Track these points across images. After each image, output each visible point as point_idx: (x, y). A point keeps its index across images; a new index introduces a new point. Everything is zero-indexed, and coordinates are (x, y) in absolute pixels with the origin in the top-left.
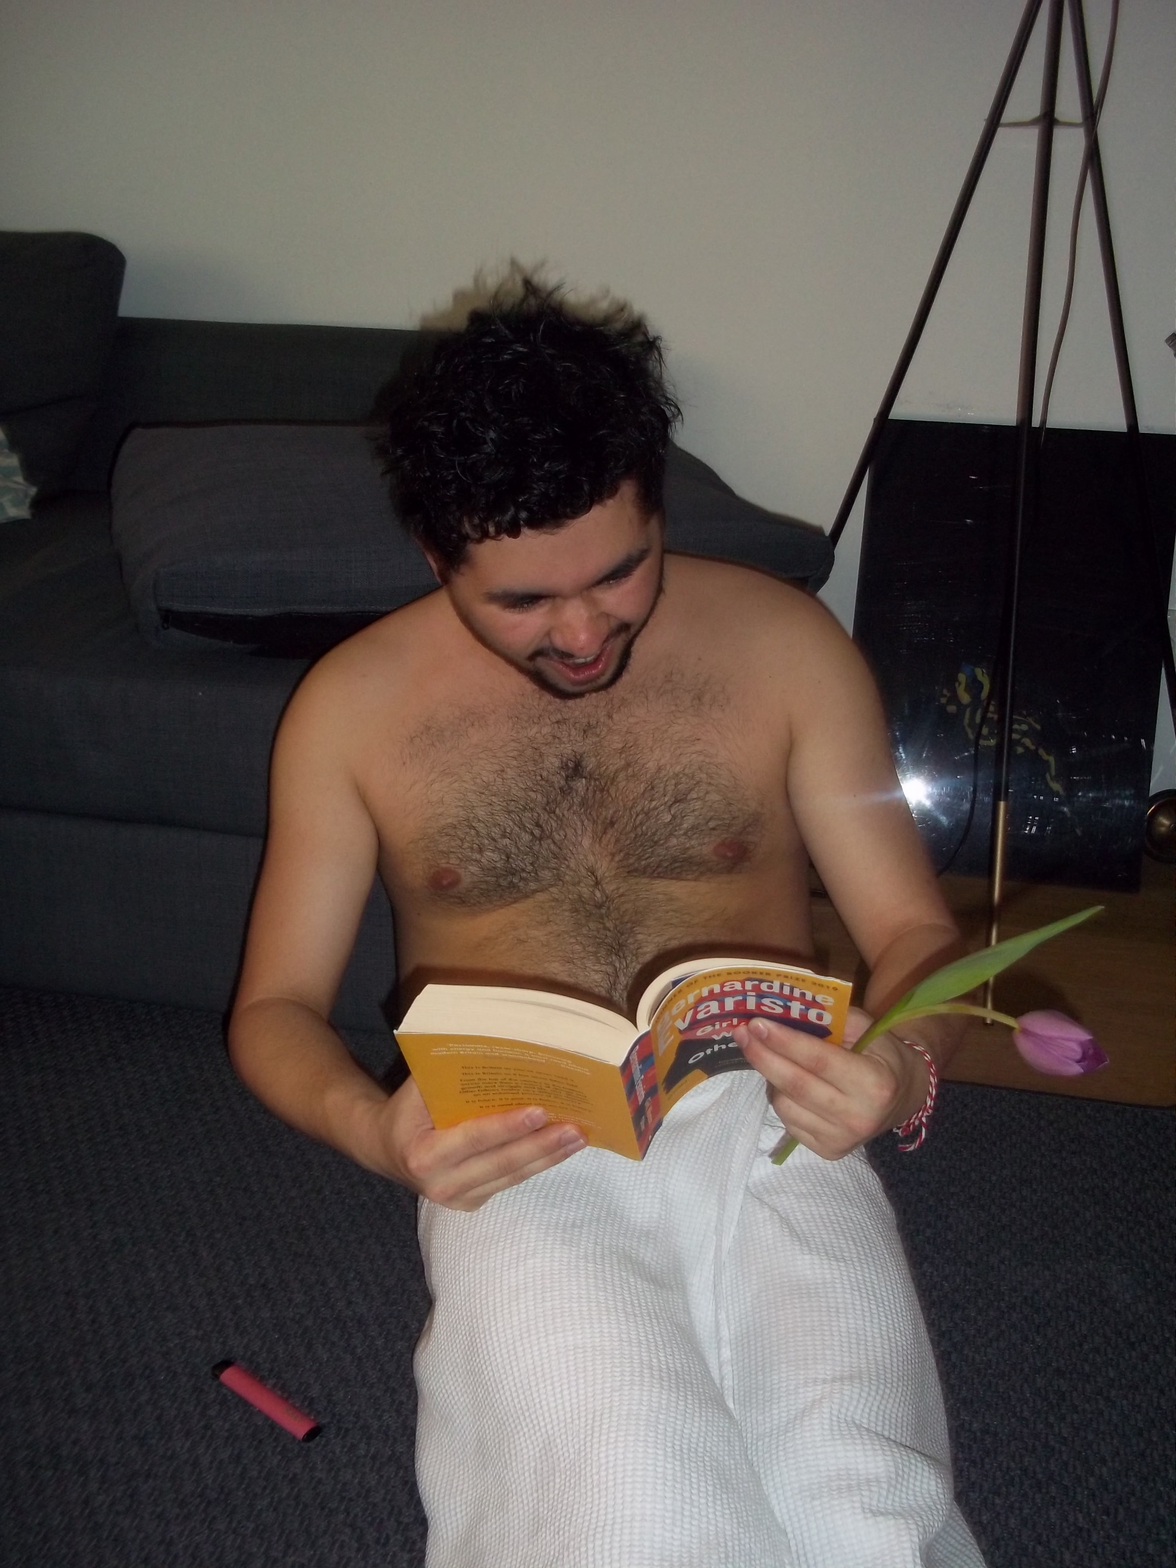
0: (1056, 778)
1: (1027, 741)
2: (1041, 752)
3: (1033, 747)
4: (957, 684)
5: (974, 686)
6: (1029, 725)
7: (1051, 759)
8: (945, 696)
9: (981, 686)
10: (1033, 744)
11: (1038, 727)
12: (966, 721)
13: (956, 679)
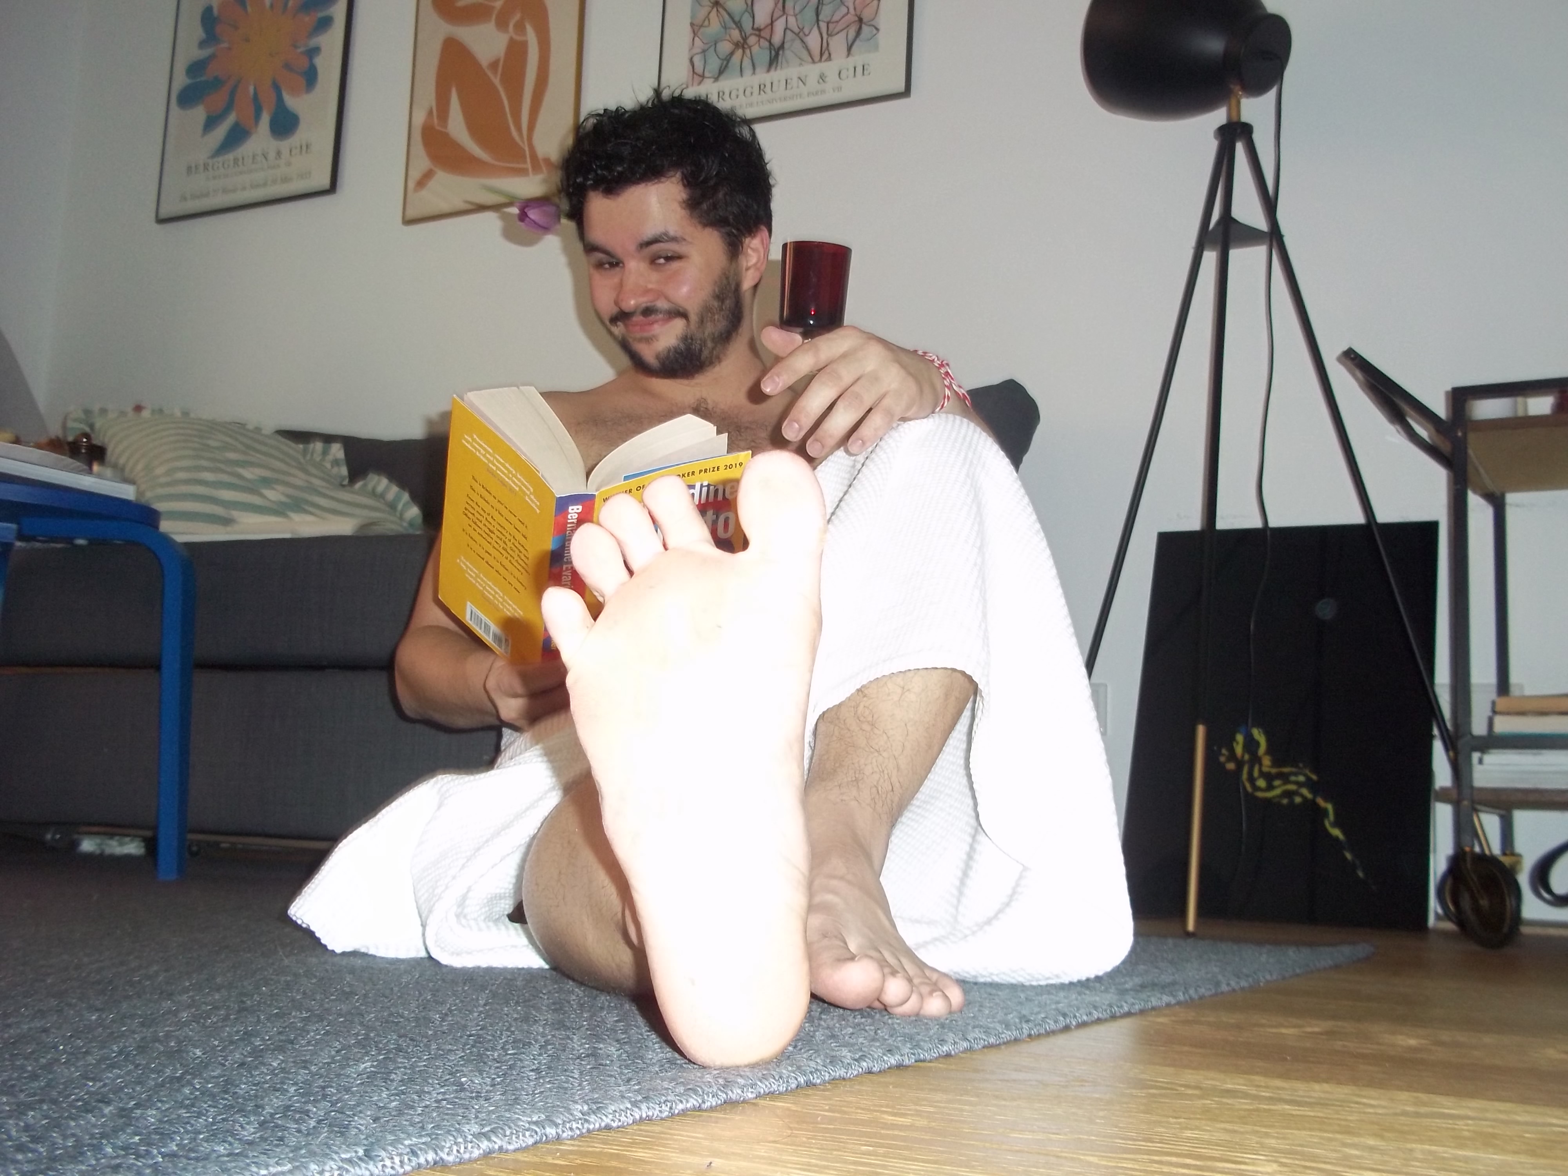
0: (1335, 824)
1: (1305, 791)
2: (1321, 802)
3: (1309, 796)
4: (1235, 745)
5: (1251, 745)
6: (1305, 775)
7: (1329, 807)
8: (1223, 755)
9: (1258, 744)
10: (1310, 792)
11: (1314, 777)
12: (1245, 776)
13: (1233, 739)
